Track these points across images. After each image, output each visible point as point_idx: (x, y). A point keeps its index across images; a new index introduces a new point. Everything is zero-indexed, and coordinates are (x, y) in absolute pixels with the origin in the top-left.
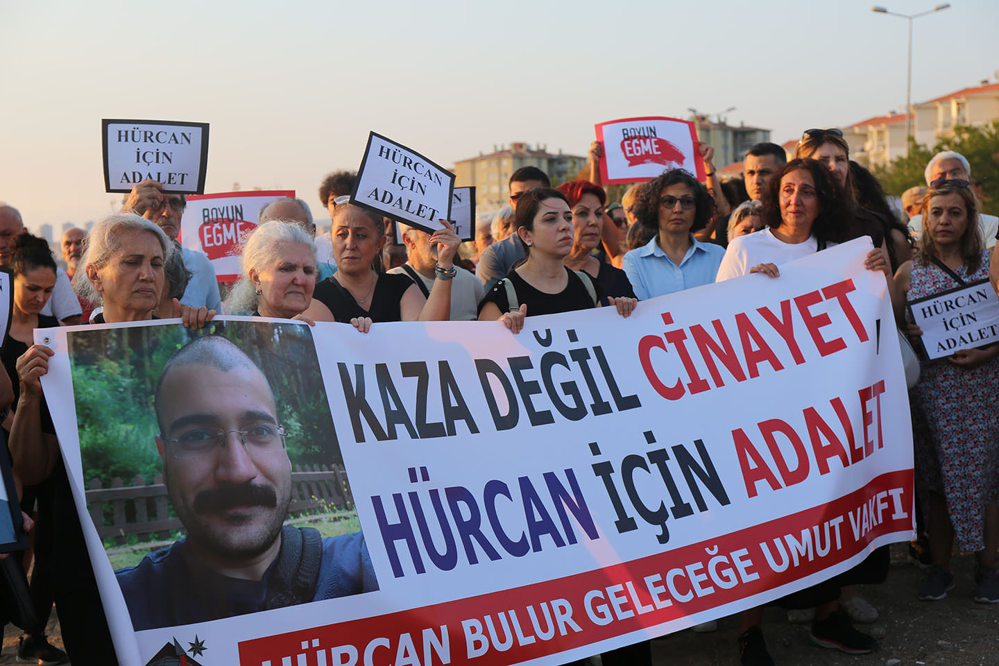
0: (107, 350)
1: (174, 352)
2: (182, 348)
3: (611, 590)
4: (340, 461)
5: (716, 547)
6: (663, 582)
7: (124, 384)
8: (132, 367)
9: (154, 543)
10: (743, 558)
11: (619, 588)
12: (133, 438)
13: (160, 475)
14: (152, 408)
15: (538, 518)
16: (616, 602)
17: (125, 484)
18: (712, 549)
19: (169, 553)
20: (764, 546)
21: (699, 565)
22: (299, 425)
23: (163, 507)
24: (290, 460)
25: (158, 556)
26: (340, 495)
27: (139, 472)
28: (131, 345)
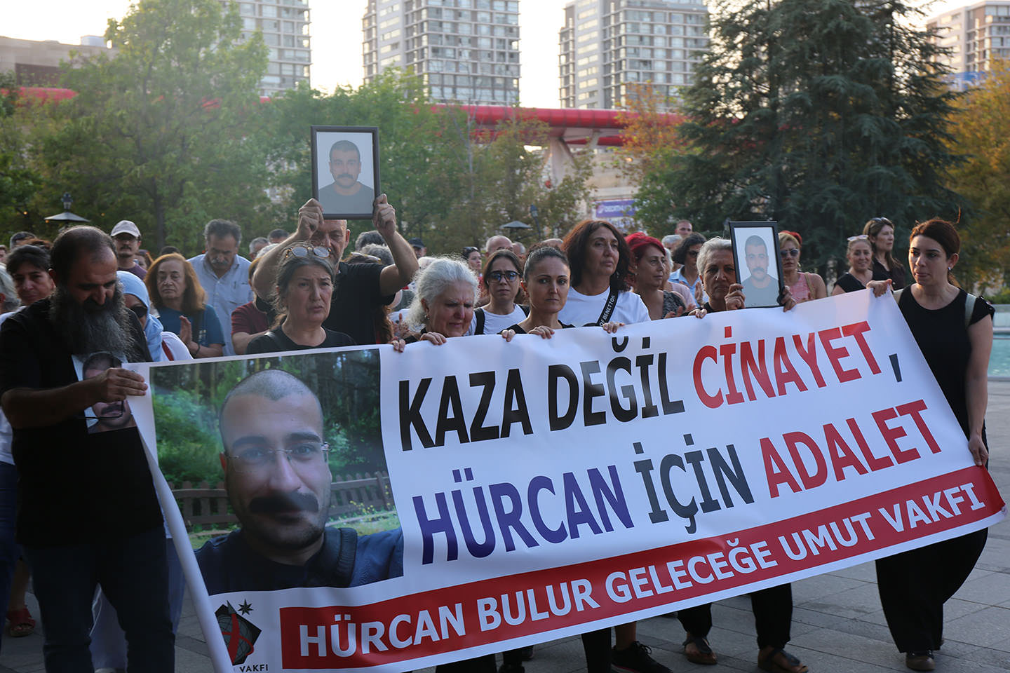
0: (181, 381)
1: (235, 384)
2: (242, 381)
3: (633, 573)
4: (384, 469)
5: (737, 540)
6: (685, 568)
7: (194, 410)
8: (201, 396)
9: (215, 532)
10: (761, 550)
11: (642, 570)
12: (201, 454)
13: (222, 483)
14: (218, 430)
15: (578, 509)
16: (636, 583)
17: (193, 487)
18: (733, 542)
19: (226, 540)
20: (782, 540)
21: (720, 555)
22: (346, 440)
23: (222, 505)
24: (331, 471)
25: (217, 541)
26: (381, 498)
27: (205, 479)
28: (202, 377)
